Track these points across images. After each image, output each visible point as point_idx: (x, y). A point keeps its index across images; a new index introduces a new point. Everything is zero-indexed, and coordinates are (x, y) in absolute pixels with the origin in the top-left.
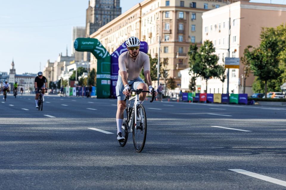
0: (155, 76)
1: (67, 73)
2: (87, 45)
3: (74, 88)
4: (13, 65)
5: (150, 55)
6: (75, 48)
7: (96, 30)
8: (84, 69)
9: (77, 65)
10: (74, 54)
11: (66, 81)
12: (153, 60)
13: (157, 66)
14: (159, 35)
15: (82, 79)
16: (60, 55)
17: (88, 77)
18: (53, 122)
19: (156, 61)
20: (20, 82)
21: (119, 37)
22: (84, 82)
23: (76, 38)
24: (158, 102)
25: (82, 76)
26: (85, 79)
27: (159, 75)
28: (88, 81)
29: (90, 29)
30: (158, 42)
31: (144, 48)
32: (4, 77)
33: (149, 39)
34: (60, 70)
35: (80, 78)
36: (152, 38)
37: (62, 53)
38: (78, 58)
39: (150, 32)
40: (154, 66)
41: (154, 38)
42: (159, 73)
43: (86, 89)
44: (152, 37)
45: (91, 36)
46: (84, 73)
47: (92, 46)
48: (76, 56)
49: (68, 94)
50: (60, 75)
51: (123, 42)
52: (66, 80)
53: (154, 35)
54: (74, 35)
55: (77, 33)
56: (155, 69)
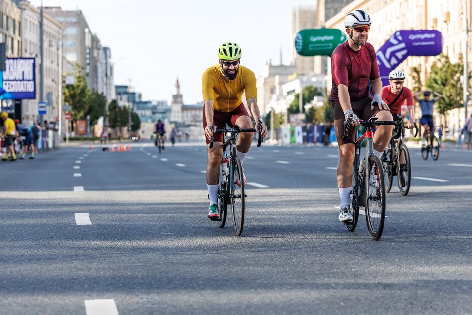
0: (458, 99)
1: (282, 99)
2: (320, 42)
3: (299, 129)
4: (178, 86)
5: (447, 57)
6: (297, 49)
7: (336, 11)
8: (316, 89)
9: (302, 82)
10: (296, 60)
11: (282, 116)
12: (453, 68)
13: (463, 79)
14: (464, 16)
15: (312, 110)
16: (267, 64)
17: (325, 104)
18: (265, 196)
19: (460, 69)
20: (192, 119)
21: (383, 24)
22: (317, 116)
23: (298, 31)
24: (466, 150)
25: (312, 104)
26: (317, 108)
27: (468, 96)
28: (324, 113)
29: (326, 9)
30: (464, 30)
31: (435, 44)
32: (161, 111)
33: (445, 24)
34: (269, 94)
35: (308, 107)
36: (451, 23)
37: (271, 60)
38: (303, 69)
39: (445, 11)
40: (456, 78)
41: (454, 22)
42: (468, 94)
43: (321, 129)
44: (450, 20)
45: (328, 25)
46: (316, 98)
47: (331, 45)
48: (299, 65)
49: (287, 141)
50: (269, 103)
51: (392, 34)
52: (281, 113)
53: (454, 17)
54: (294, 23)
55: (300, 18)
56: (459, 85)
